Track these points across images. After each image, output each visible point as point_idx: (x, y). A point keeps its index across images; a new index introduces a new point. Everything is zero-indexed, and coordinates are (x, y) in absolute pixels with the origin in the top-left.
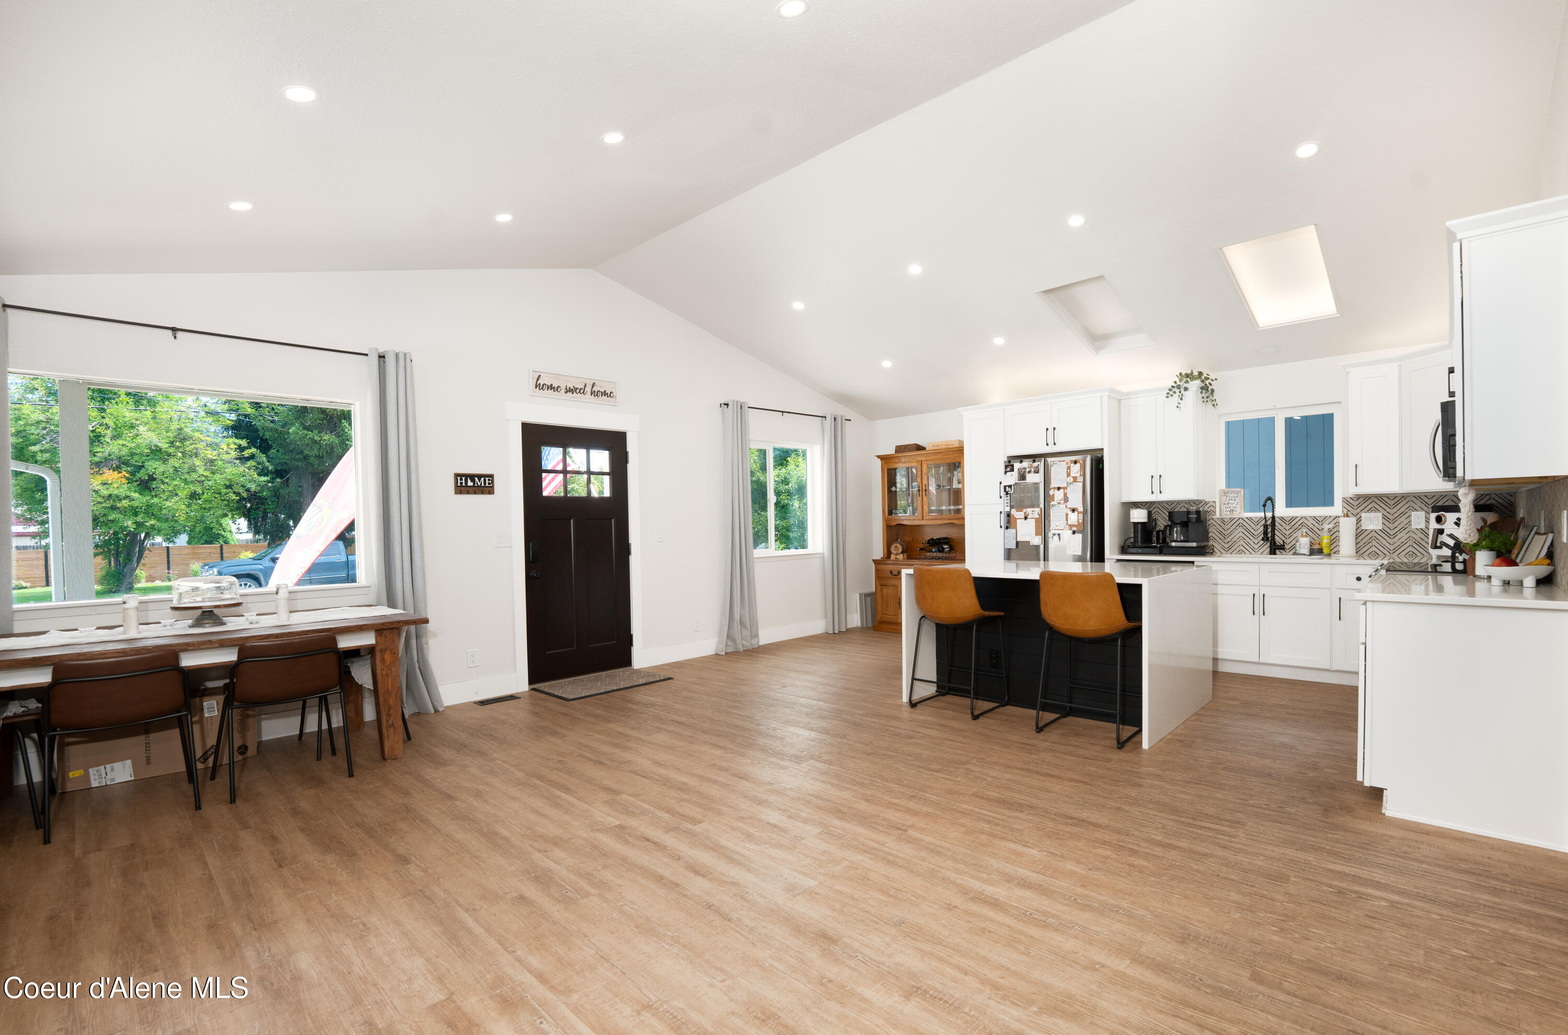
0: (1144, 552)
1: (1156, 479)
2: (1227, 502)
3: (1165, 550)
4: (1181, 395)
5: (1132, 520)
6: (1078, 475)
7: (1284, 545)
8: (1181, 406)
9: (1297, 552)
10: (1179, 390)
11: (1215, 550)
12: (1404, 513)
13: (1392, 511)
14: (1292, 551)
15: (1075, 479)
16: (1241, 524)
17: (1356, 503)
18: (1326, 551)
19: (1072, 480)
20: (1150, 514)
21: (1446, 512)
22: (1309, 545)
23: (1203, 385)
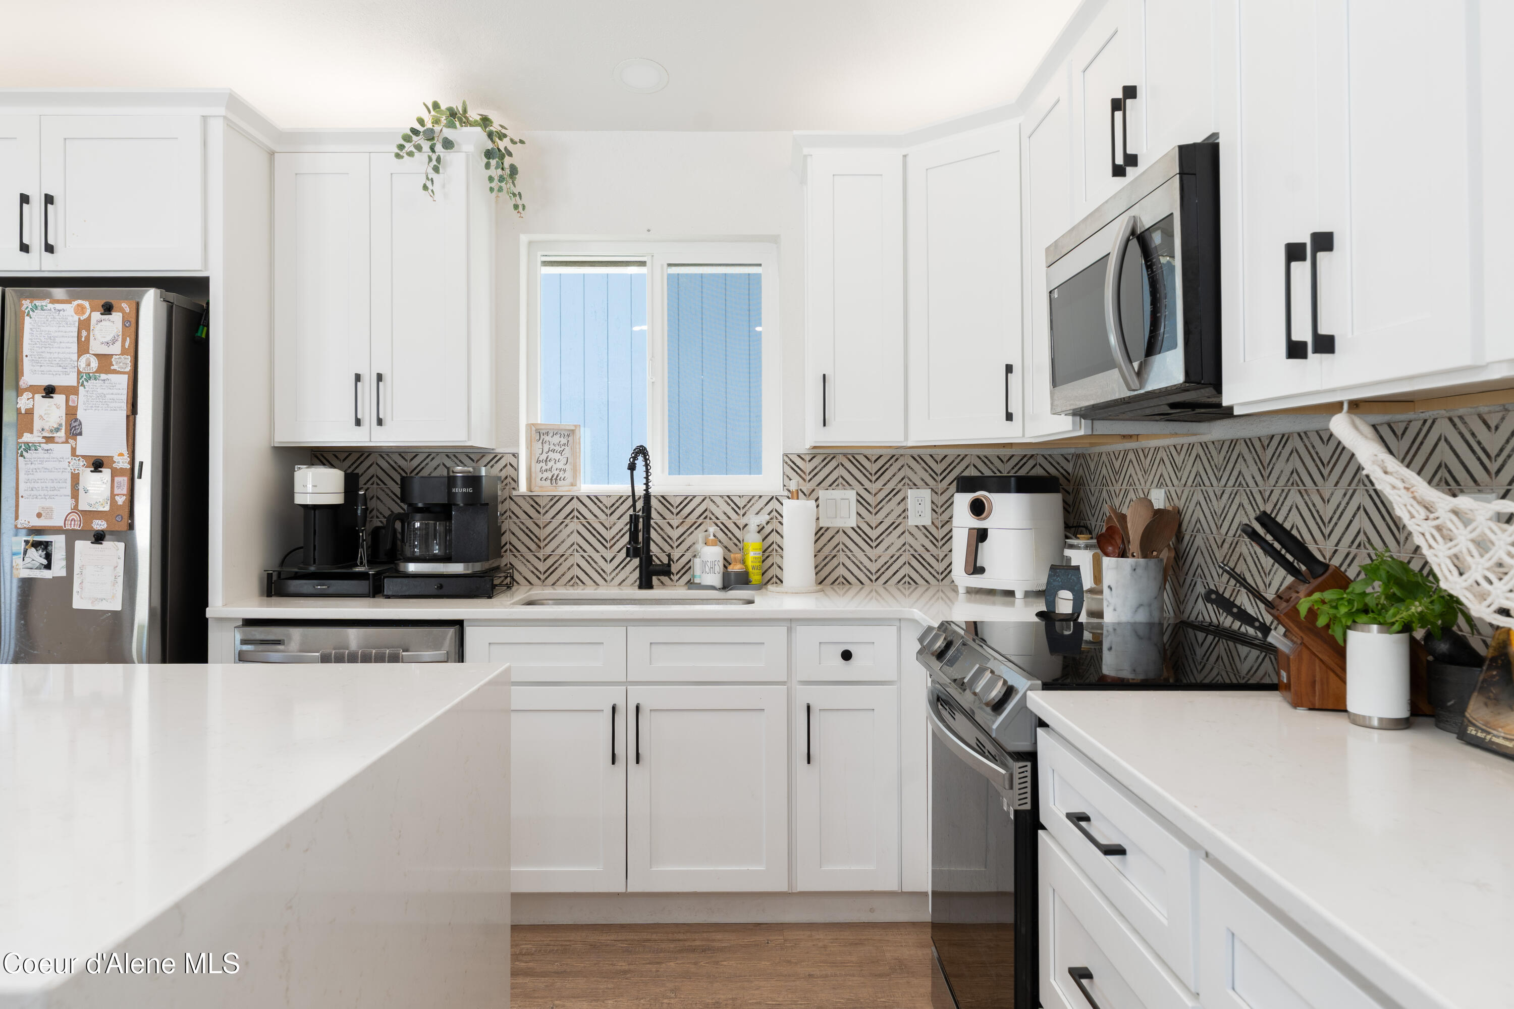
0: (331, 591)
1: (368, 385)
2: (544, 457)
3: (390, 585)
4: (434, 157)
5: (299, 500)
6: (116, 349)
7: (669, 565)
8: (437, 187)
9: (697, 581)
10: (430, 143)
11: (517, 576)
12: (894, 492)
13: (874, 485)
14: (685, 578)
15: (105, 361)
16: (576, 513)
17: (807, 467)
18: (755, 577)
19: (94, 364)
20: (351, 484)
21: (990, 492)
22: (721, 564)
23: (490, 145)
